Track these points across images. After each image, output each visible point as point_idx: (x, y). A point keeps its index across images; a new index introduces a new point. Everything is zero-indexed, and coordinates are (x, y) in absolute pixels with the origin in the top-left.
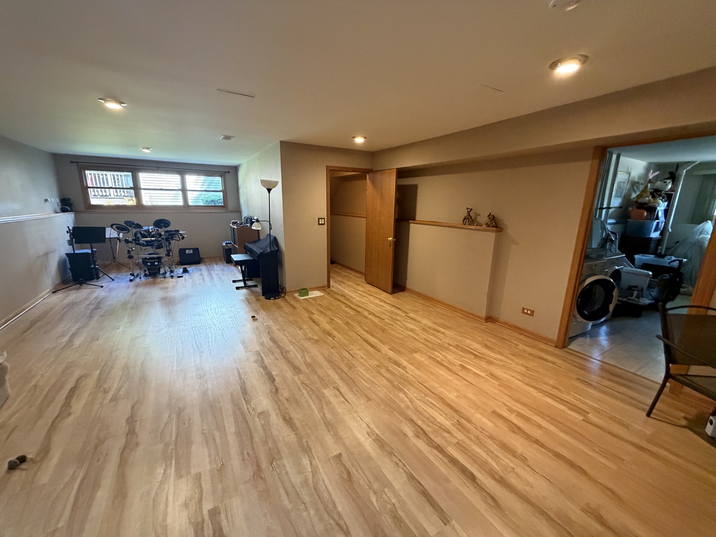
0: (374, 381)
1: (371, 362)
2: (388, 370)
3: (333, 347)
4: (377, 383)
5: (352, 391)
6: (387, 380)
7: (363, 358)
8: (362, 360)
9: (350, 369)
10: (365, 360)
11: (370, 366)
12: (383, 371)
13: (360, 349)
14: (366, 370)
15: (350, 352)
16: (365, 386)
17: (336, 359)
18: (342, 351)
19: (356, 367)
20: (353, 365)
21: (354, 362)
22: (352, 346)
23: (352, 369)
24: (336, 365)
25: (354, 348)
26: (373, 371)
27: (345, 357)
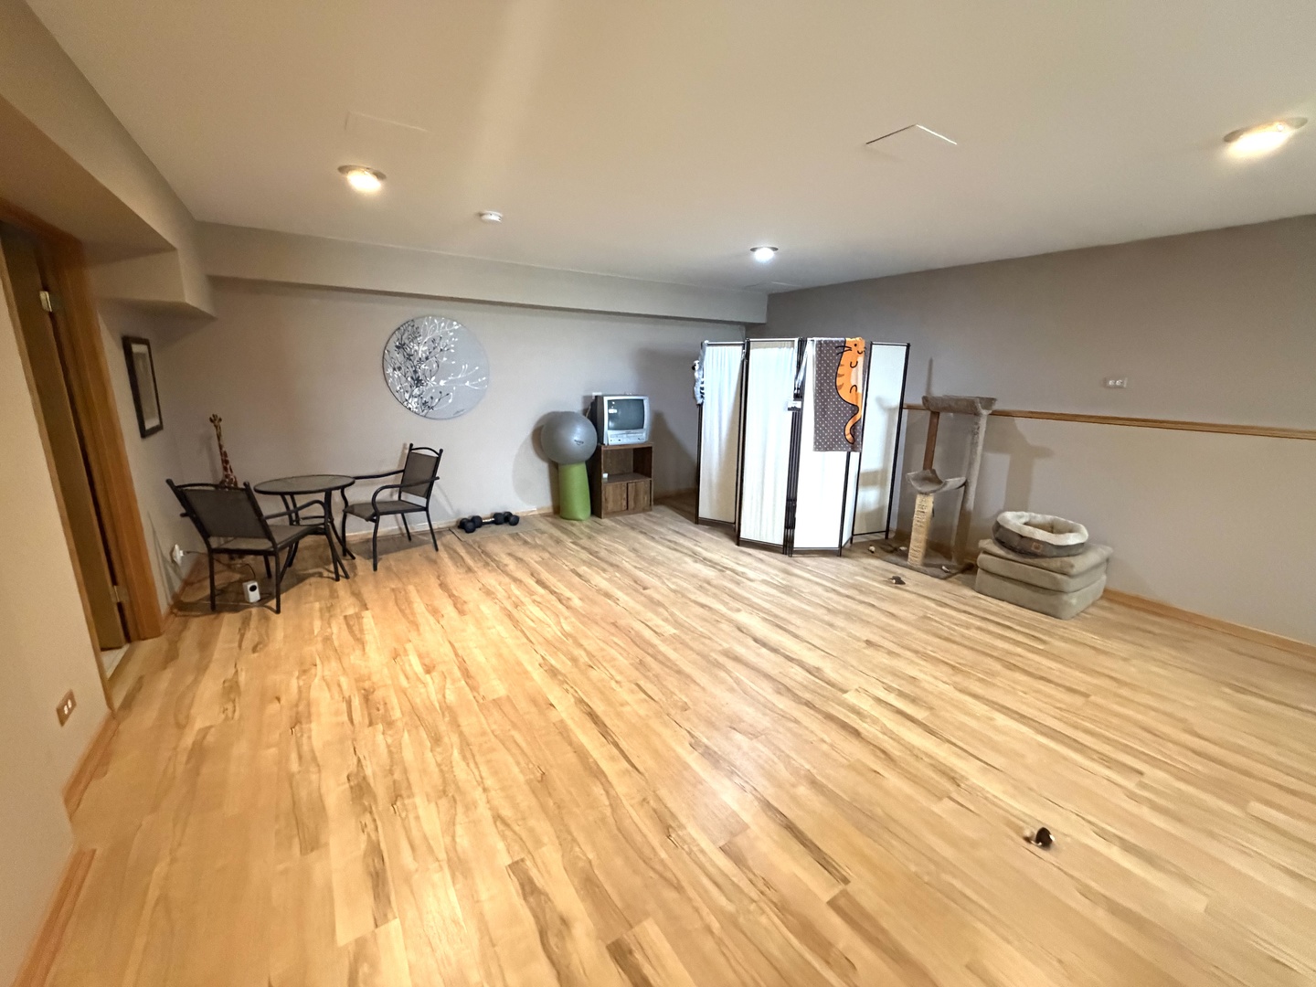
0: (602, 644)
1: (604, 675)
2: (574, 660)
3: (685, 708)
4: (598, 641)
5: (636, 632)
6: (581, 646)
7: (617, 682)
8: (618, 678)
9: (641, 660)
10: (612, 677)
11: (605, 668)
12: (584, 658)
13: (622, 705)
14: (614, 659)
15: (644, 696)
16: (617, 637)
17: (671, 679)
18: (664, 699)
19: (632, 664)
20: (637, 669)
21: (635, 674)
22: (642, 712)
23: (638, 660)
24: (667, 667)
25: (636, 707)
26: (601, 659)
27: (652, 682)
